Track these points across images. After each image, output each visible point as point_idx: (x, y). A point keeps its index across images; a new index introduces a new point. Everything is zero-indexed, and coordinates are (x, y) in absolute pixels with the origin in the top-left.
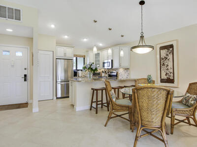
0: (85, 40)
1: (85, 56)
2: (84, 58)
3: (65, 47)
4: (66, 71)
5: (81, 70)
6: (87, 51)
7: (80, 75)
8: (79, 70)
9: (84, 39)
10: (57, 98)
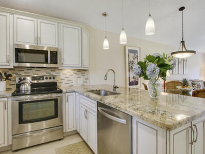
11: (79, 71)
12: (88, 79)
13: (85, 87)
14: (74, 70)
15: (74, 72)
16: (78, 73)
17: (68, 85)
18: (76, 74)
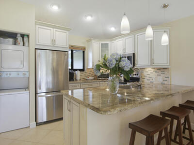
0: (89, 18)
1: (85, 48)
2: (84, 52)
3: (54, 27)
4: (55, 72)
5: (80, 70)
6: (89, 41)
7: (78, 78)
8: (76, 70)
9: (86, 16)
10: (38, 124)
11: (159, 69)
12: (168, 77)
13: (164, 86)
14: (154, 68)
15: (154, 70)
16: (158, 71)
17: (149, 81)
18: (156, 72)
